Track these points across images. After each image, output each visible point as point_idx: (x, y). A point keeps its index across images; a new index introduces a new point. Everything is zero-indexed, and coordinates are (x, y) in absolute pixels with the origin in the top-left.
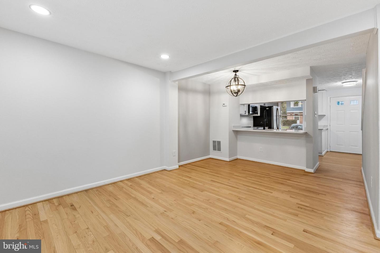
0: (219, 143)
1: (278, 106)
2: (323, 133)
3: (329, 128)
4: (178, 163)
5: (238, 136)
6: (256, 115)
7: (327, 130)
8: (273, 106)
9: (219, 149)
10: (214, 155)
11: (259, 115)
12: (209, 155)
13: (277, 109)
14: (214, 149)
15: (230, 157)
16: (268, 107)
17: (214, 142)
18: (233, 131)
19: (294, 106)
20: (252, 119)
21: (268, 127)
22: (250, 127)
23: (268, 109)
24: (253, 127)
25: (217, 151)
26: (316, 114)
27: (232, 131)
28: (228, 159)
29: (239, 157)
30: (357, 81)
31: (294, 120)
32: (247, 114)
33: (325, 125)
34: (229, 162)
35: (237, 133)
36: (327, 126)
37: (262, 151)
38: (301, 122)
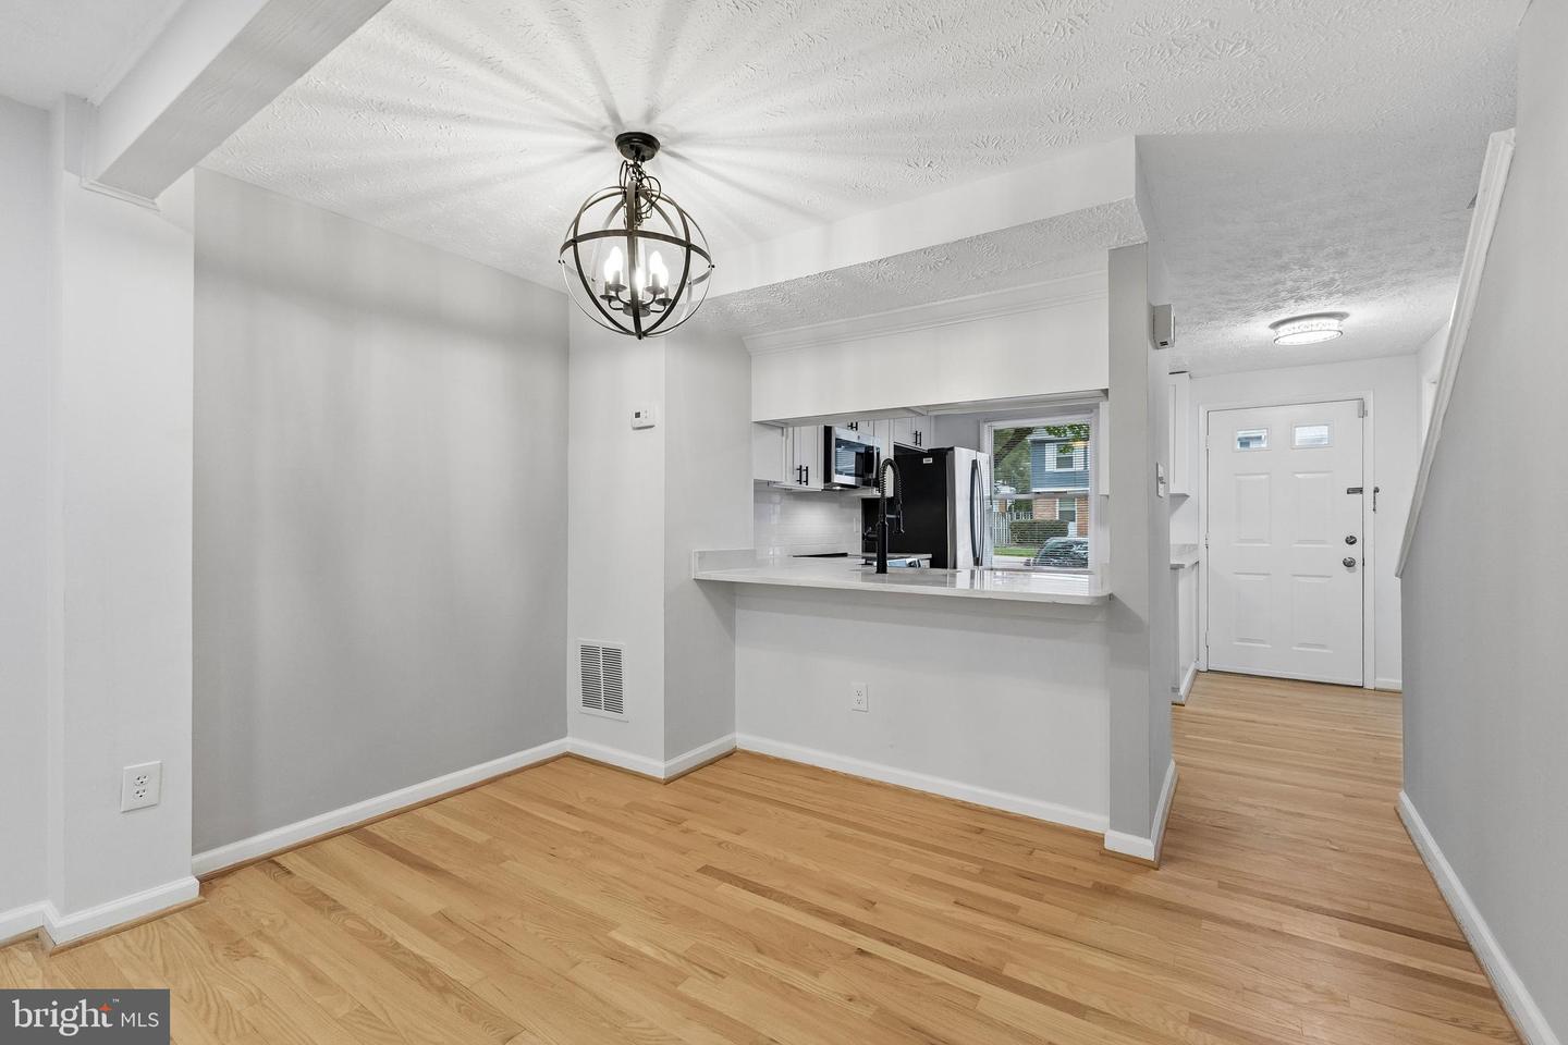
0: (613, 656)
1: (979, 449)
2: (1185, 584)
3: (1202, 555)
4: (195, 852)
5: (739, 613)
6: (874, 493)
7: (1195, 572)
8: (952, 449)
9: (615, 703)
10: (587, 735)
11: (889, 493)
12: (563, 734)
13: (975, 464)
14: (590, 699)
15: (670, 753)
16: (931, 453)
17: (588, 652)
18: (703, 584)
19: (1058, 467)
20: (858, 513)
21: (930, 556)
22: (845, 555)
23: (930, 460)
24: (860, 552)
25: (603, 712)
26: (1161, 479)
27: (695, 587)
28: (658, 767)
29: (745, 740)
30: (1341, 316)
31: (1057, 522)
32: (816, 483)
33: (1185, 545)
34: (668, 782)
35: (726, 594)
36: (1195, 547)
37: (864, 707)
38: (1082, 531)
